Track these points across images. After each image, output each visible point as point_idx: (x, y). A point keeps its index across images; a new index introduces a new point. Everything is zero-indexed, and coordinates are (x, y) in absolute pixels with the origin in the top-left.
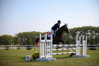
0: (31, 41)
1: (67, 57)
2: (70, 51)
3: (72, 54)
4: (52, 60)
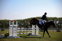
0: (4, 25)
2: (28, 32)
3: (30, 34)
4: (17, 37)
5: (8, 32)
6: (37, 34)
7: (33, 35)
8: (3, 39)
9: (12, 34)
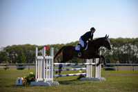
0: (24, 57)
1: (74, 80)
2: (78, 72)
3: (81, 76)
4: (53, 84)
5: (32, 73)
6: (98, 76)
7: (88, 79)
8: (23, 88)
9: (43, 77)
